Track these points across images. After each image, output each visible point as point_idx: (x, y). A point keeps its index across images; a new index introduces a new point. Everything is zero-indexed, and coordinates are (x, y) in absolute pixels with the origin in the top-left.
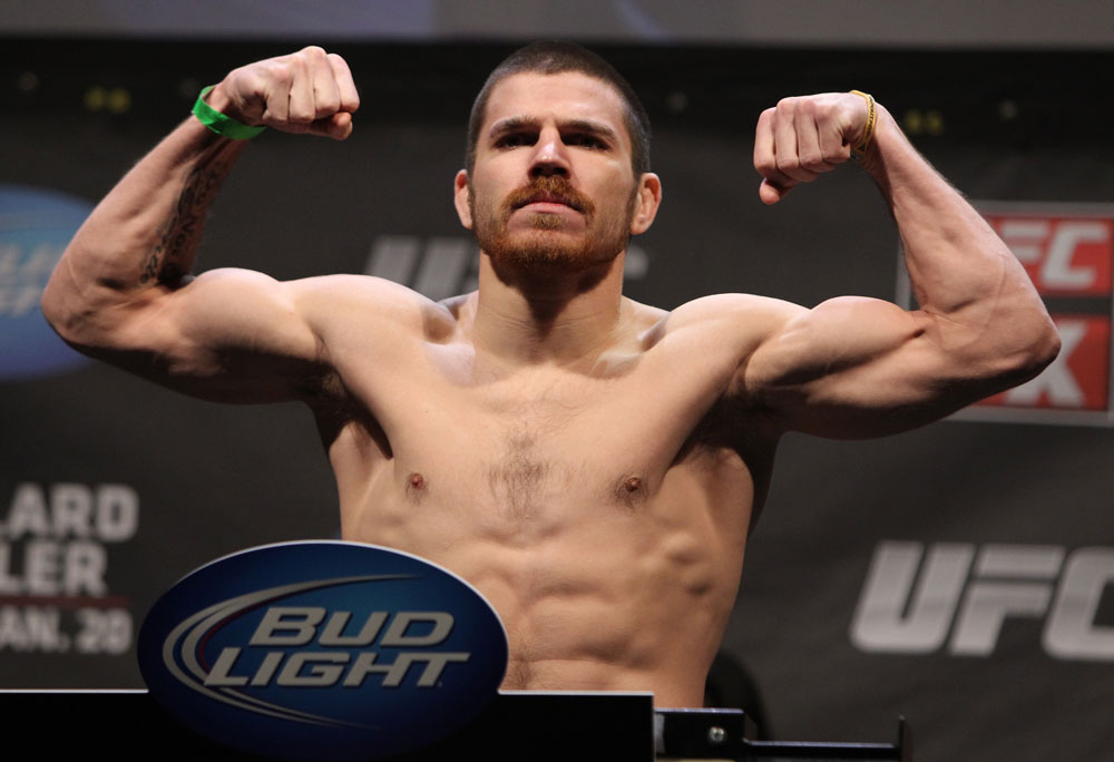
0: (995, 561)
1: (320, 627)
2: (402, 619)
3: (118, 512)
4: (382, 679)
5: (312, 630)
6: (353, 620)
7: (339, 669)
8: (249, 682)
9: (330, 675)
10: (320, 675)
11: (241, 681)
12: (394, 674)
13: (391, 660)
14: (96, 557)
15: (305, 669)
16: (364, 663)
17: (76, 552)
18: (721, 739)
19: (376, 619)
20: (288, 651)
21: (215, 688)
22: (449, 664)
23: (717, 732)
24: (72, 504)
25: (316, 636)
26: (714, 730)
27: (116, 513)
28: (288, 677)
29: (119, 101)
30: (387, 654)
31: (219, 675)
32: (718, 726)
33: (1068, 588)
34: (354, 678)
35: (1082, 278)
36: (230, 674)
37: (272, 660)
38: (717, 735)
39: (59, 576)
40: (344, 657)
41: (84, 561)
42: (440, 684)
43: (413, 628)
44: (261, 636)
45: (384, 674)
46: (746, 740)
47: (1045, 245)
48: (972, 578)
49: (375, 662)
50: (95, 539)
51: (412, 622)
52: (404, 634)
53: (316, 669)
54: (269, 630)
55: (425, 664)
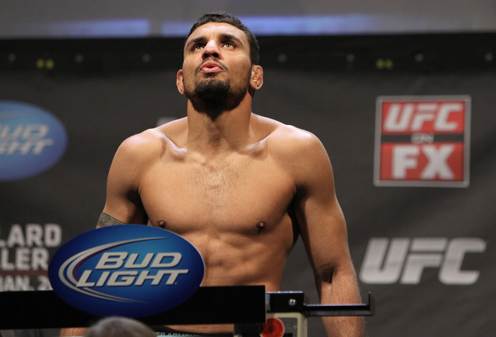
0: (419, 245)
1: (125, 260)
2: (160, 256)
3: (54, 235)
4: (151, 282)
5: (122, 262)
6: (139, 257)
7: (133, 278)
8: (95, 285)
9: (130, 281)
10: (125, 281)
11: (92, 284)
12: (156, 280)
13: (155, 274)
14: (45, 254)
15: (119, 279)
16: (144, 275)
17: (36, 252)
18: (294, 304)
19: (149, 256)
20: (112, 271)
21: (81, 288)
22: (179, 275)
23: (292, 301)
24: (34, 232)
25: (123, 264)
26: (291, 300)
27: (53, 235)
28: (112, 282)
29: (50, 64)
30: (153, 271)
31: (82, 282)
32: (293, 298)
33: (450, 255)
34: (139, 282)
35: (452, 127)
36: (87, 281)
37: (105, 275)
38: (292, 302)
39: (30, 263)
40: (135, 273)
41: (40, 256)
42: (176, 283)
43: (165, 260)
44: (100, 265)
45: (152, 280)
46: (304, 304)
47: (436, 113)
48: (409, 252)
49: (148, 274)
50: (45, 246)
51: (164, 257)
52: (161, 262)
53: (124, 278)
54: (104, 263)
55: (169, 275)
